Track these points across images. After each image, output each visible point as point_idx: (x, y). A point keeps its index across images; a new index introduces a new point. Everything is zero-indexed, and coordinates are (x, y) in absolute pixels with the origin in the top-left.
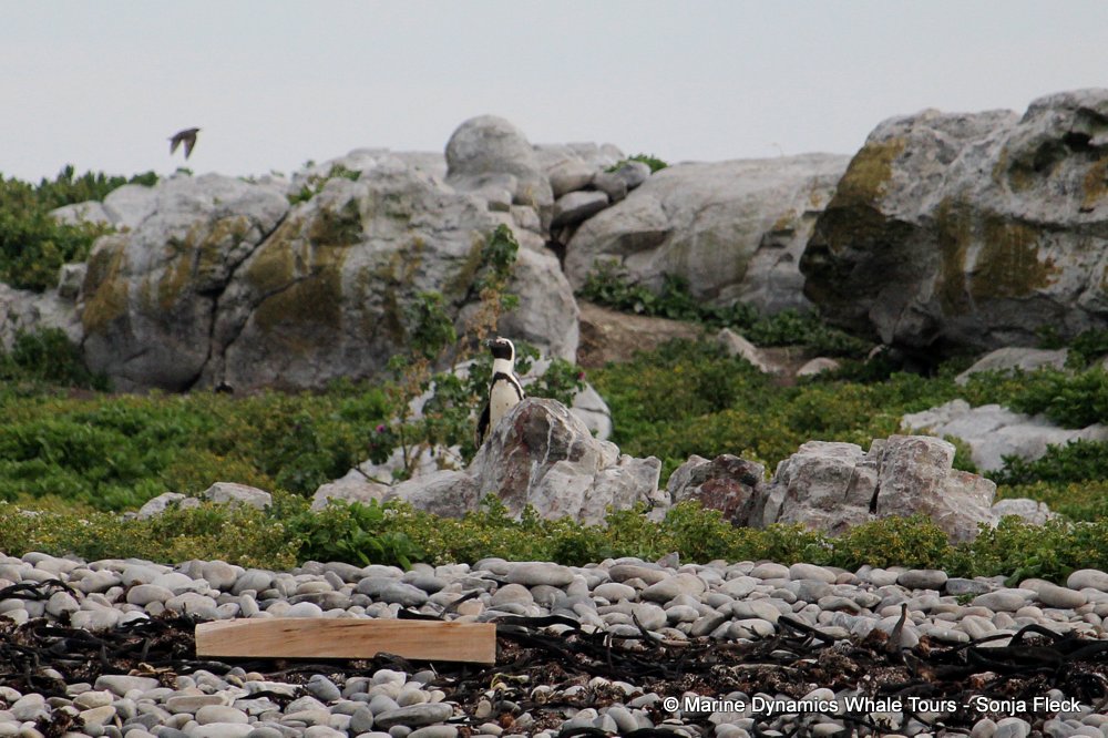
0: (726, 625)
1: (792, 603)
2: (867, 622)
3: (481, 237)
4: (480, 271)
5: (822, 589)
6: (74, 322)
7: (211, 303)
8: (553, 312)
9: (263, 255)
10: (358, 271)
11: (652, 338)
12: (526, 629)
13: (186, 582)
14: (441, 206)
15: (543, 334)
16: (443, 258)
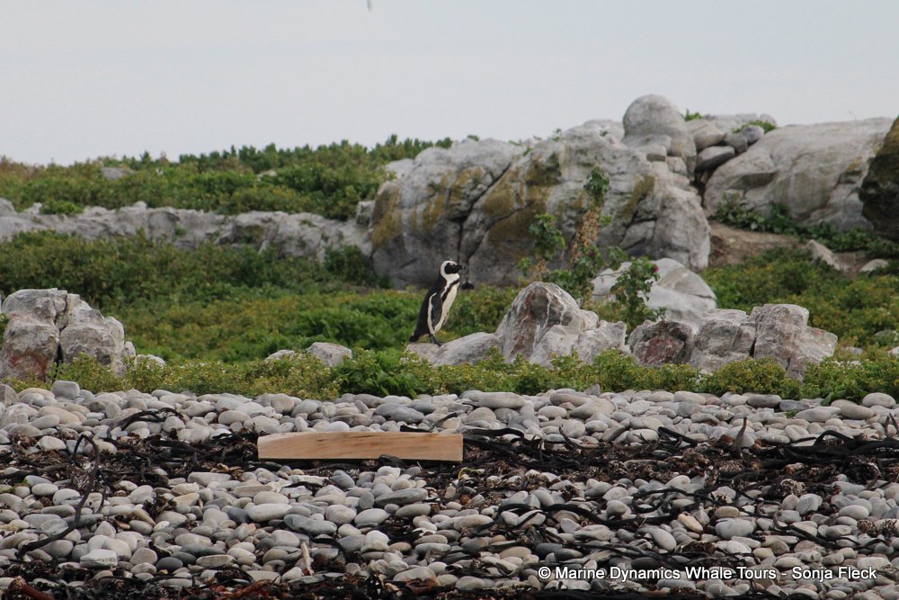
0: (626, 433)
1: (672, 418)
2: (723, 429)
3: (642, 178)
4: (641, 202)
5: (694, 408)
6: (366, 241)
7: (459, 227)
8: (691, 229)
9: (494, 193)
10: (558, 204)
11: (762, 247)
12: (488, 438)
13: (260, 408)
14: (614, 157)
15: (685, 245)
16: (616, 194)
